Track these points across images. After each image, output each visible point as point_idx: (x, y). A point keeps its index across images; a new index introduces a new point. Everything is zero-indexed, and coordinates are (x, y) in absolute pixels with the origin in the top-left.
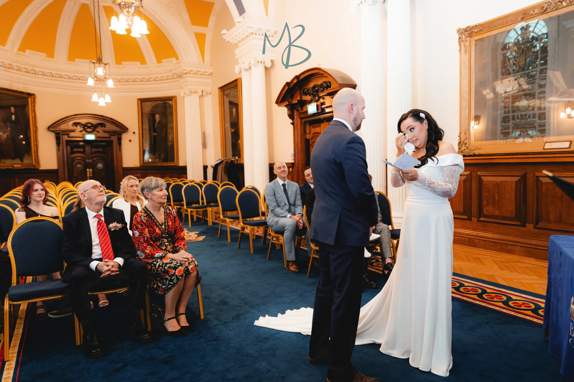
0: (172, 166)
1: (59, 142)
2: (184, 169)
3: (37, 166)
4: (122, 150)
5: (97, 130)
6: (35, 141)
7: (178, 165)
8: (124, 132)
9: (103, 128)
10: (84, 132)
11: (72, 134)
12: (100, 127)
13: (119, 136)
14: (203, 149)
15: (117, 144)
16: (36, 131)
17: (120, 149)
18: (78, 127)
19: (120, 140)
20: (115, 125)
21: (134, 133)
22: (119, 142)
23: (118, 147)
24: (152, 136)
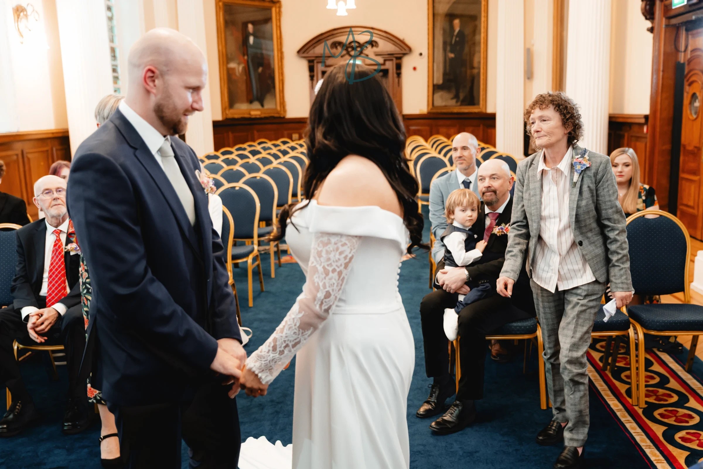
0: (475, 113)
1: (312, 74)
2: (492, 118)
3: (282, 112)
4: (401, 84)
5: (366, 52)
6: (281, 75)
7: (484, 111)
8: (405, 54)
9: (375, 49)
10: (347, 57)
11: (329, 62)
12: (369, 47)
13: (398, 61)
14: (527, 80)
15: (395, 75)
16: (281, 59)
17: (399, 84)
18: (339, 48)
19: (399, 67)
20: (393, 42)
21: (421, 54)
22: (398, 72)
23: (396, 80)
24: (447, 59)
